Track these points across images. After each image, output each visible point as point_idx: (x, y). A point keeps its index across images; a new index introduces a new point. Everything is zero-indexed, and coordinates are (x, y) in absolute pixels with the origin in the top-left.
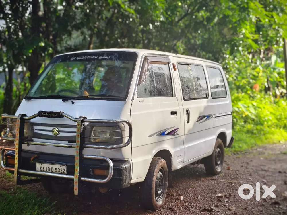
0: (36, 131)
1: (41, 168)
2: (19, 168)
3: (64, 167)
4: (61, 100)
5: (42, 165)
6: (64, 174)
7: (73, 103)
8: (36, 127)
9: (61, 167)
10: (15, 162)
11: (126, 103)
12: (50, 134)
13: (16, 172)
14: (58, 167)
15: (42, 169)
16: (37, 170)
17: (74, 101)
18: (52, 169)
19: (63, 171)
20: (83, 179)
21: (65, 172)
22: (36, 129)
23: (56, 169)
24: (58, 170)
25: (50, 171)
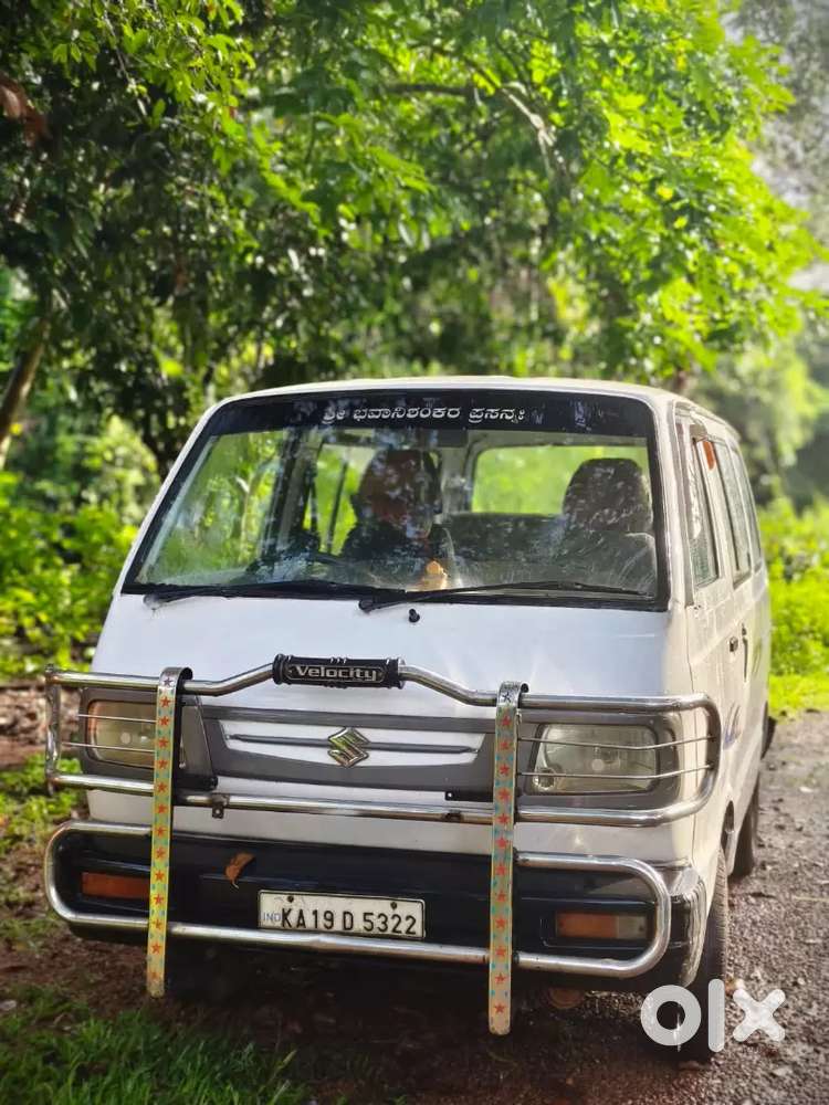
0: (234, 745)
1: (285, 915)
2: (175, 915)
3: (411, 911)
4: (354, 604)
5: (291, 900)
6: (410, 937)
7: (414, 618)
8: (230, 727)
9: (394, 906)
10: (153, 893)
11: (669, 621)
12: (320, 756)
13: (157, 938)
14: (379, 906)
15: (293, 918)
16: (265, 922)
17: (420, 609)
18: (348, 917)
19: (403, 927)
20: (527, 959)
21: (418, 929)
22: (236, 737)
23: (368, 917)
24: (378, 923)
25: (338, 926)
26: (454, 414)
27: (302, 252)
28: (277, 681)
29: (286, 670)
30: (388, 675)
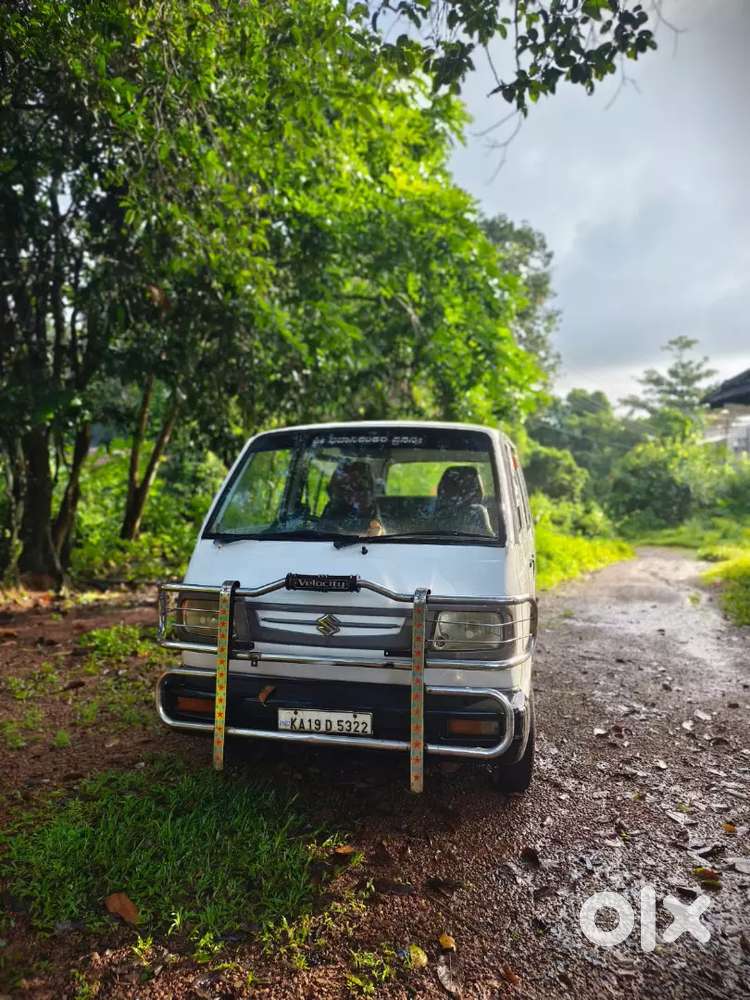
0: (263, 624)
1: (293, 721)
2: (229, 723)
3: (366, 718)
4: (330, 544)
5: (296, 713)
6: (364, 735)
7: (364, 551)
8: (262, 614)
9: (355, 717)
10: (217, 710)
11: (507, 553)
12: (312, 630)
13: (219, 736)
14: (347, 716)
15: (297, 724)
16: (281, 726)
17: (368, 547)
18: (329, 723)
19: (360, 729)
20: (431, 748)
21: (369, 730)
22: (264, 620)
23: (340, 723)
24: (346, 726)
25: (323, 728)
26: (384, 440)
27: (299, 371)
28: (288, 588)
29: (293, 582)
30: (351, 584)
